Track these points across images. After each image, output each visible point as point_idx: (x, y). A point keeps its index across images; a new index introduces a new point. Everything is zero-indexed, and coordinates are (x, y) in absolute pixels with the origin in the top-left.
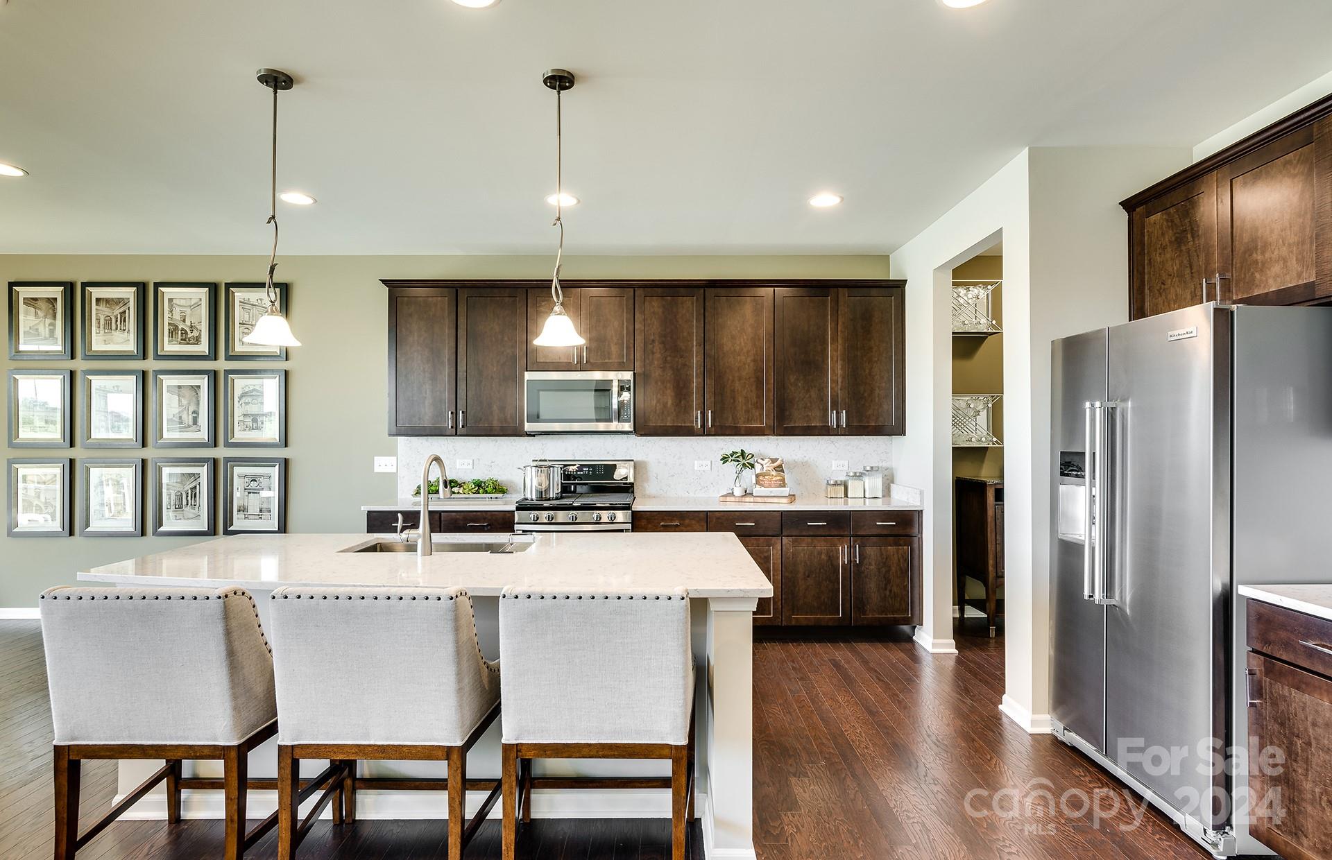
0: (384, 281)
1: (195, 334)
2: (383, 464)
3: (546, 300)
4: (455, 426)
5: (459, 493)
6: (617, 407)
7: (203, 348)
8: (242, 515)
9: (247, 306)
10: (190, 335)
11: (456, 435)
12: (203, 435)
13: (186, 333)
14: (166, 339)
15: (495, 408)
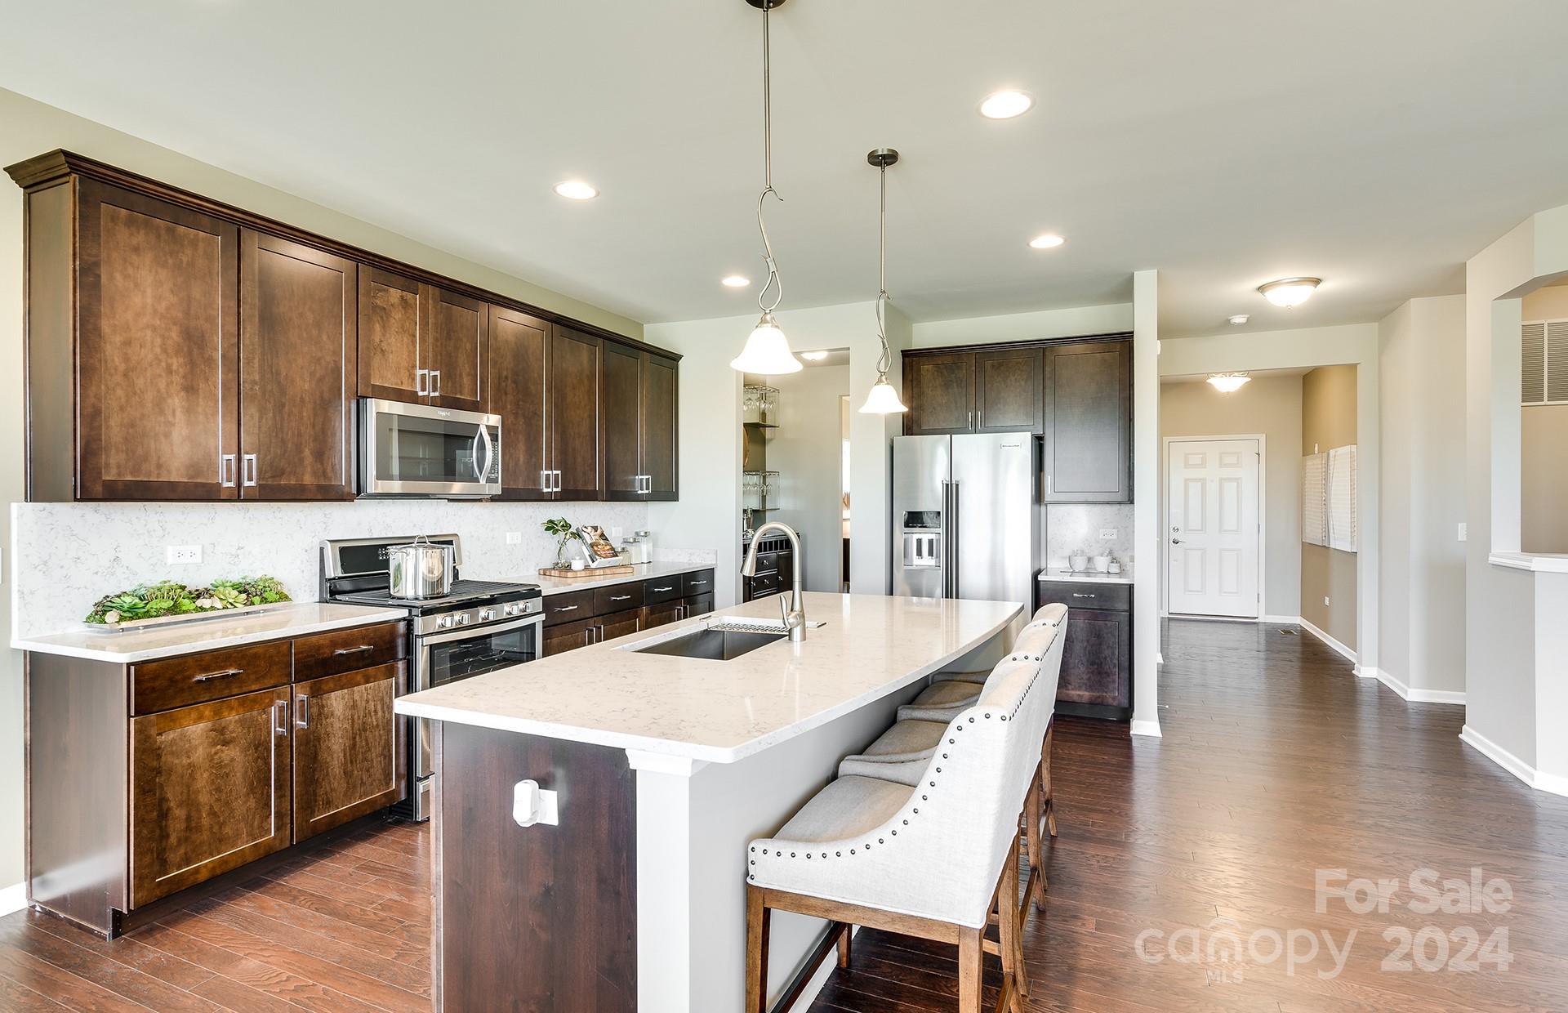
3: (384, 290)
4: (238, 481)
5: (213, 608)
15: (307, 452)
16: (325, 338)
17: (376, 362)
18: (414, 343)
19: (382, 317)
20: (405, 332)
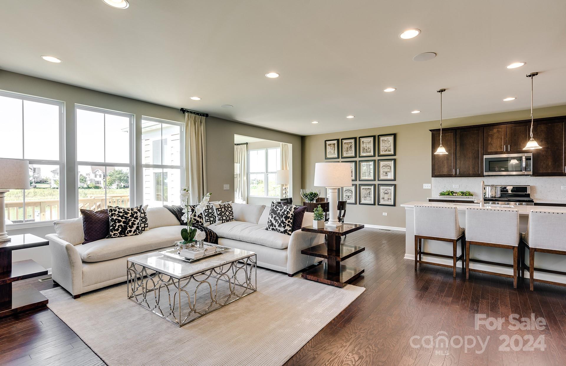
0: (430, 130)
1: (369, 150)
2: (426, 186)
3: (492, 130)
4: (456, 173)
5: (455, 195)
6: (525, 166)
7: (372, 154)
8: (383, 200)
9: (384, 141)
10: (368, 150)
11: (456, 177)
12: (372, 178)
13: (367, 150)
14: (362, 153)
15: (471, 168)
16: (475, 145)
17: (489, 147)
18: (502, 140)
19: (491, 137)
20: (498, 138)
